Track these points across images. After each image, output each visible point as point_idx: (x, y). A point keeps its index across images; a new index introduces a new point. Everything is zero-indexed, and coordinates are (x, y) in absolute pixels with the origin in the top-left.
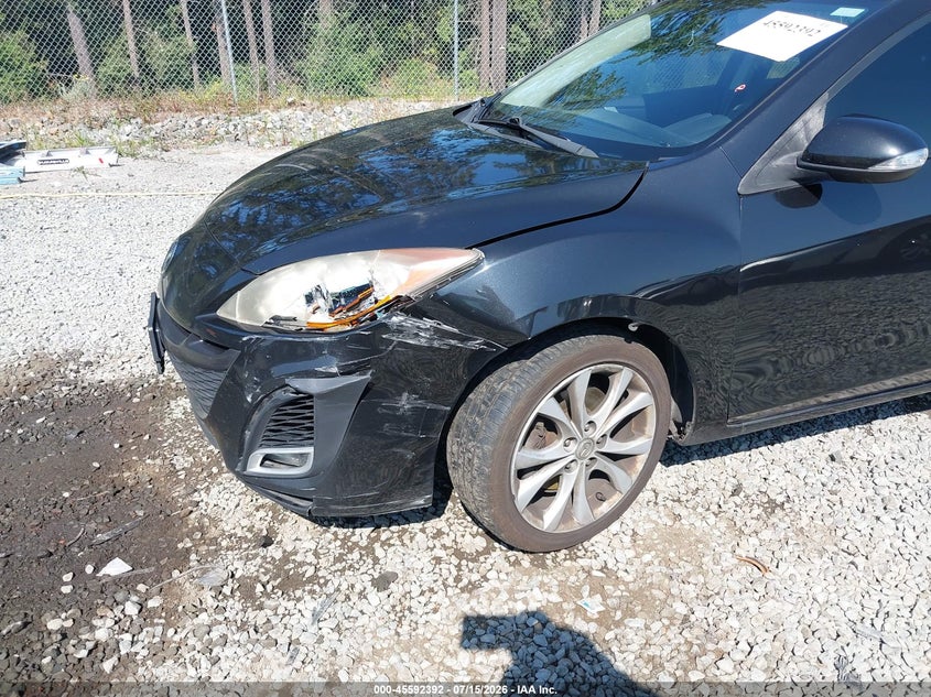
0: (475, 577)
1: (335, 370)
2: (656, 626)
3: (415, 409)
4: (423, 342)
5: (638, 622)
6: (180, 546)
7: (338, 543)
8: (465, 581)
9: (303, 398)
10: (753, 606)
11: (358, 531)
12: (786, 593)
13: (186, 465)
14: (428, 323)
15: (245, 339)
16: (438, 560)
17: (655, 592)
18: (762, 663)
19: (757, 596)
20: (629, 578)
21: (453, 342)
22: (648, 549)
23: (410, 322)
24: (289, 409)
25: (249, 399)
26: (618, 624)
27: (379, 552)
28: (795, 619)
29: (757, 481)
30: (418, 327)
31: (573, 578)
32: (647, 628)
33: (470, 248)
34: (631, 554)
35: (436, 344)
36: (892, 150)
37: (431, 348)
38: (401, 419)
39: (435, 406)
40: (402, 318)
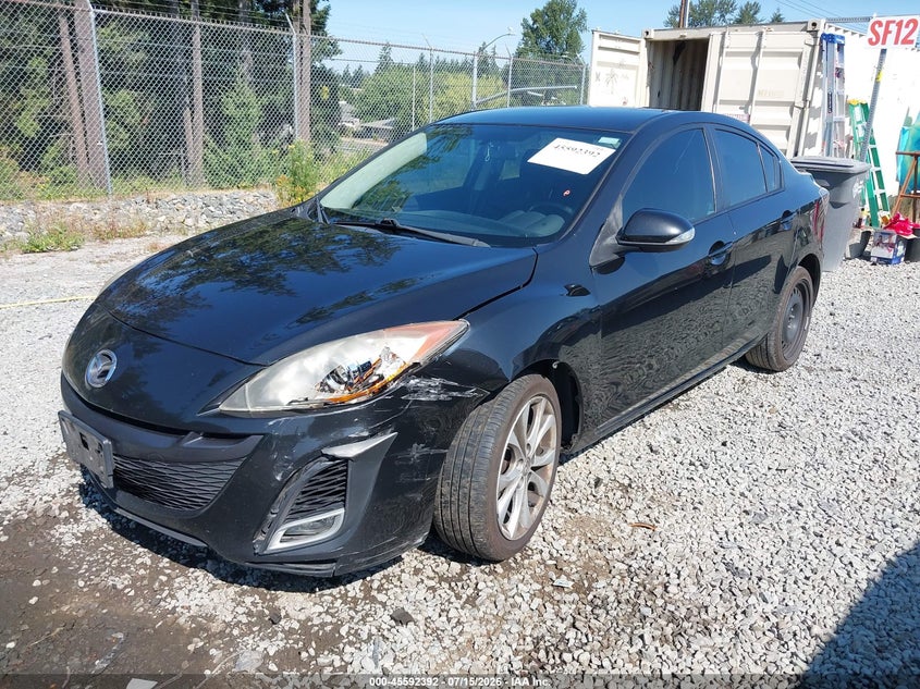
0: (470, 591)
1: (366, 434)
2: (615, 582)
3: (423, 457)
4: (432, 398)
5: (602, 583)
6: (191, 648)
7: (340, 601)
8: (465, 597)
9: (338, 464)
10: (661, 550)
11: (349, 587)
12: (674, 537)
13: (126, 583)
14: (437, 381)
15: (271, 423)
16: (433, 589)
17: (597, 562)
18: (689, 581)
19: (658, 544)
20: (574, 558)
21: (455, 394)
22: (572, 535)
23: (424, 383)
24: (321, 478)
25: (279, 478)
26: (590, 589)
27: (381, 597)
28: (688, 550)
29: (606, 474)
30: (430, 386)
31: (538, 570)
32: (610, 584)
33: (457, 319)
34: (564, 542)
35: (442, 397)
36: (674, 230)
37: (439, 402)
38: (413, 467)
39: (437, 451)
40: (417, 380)
